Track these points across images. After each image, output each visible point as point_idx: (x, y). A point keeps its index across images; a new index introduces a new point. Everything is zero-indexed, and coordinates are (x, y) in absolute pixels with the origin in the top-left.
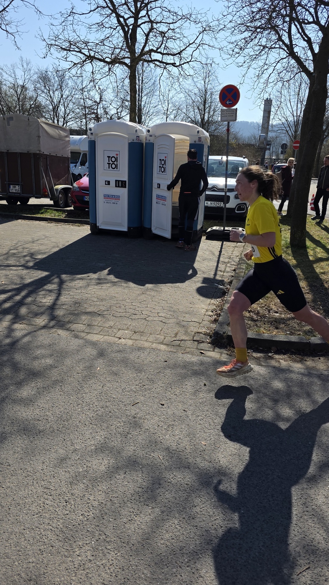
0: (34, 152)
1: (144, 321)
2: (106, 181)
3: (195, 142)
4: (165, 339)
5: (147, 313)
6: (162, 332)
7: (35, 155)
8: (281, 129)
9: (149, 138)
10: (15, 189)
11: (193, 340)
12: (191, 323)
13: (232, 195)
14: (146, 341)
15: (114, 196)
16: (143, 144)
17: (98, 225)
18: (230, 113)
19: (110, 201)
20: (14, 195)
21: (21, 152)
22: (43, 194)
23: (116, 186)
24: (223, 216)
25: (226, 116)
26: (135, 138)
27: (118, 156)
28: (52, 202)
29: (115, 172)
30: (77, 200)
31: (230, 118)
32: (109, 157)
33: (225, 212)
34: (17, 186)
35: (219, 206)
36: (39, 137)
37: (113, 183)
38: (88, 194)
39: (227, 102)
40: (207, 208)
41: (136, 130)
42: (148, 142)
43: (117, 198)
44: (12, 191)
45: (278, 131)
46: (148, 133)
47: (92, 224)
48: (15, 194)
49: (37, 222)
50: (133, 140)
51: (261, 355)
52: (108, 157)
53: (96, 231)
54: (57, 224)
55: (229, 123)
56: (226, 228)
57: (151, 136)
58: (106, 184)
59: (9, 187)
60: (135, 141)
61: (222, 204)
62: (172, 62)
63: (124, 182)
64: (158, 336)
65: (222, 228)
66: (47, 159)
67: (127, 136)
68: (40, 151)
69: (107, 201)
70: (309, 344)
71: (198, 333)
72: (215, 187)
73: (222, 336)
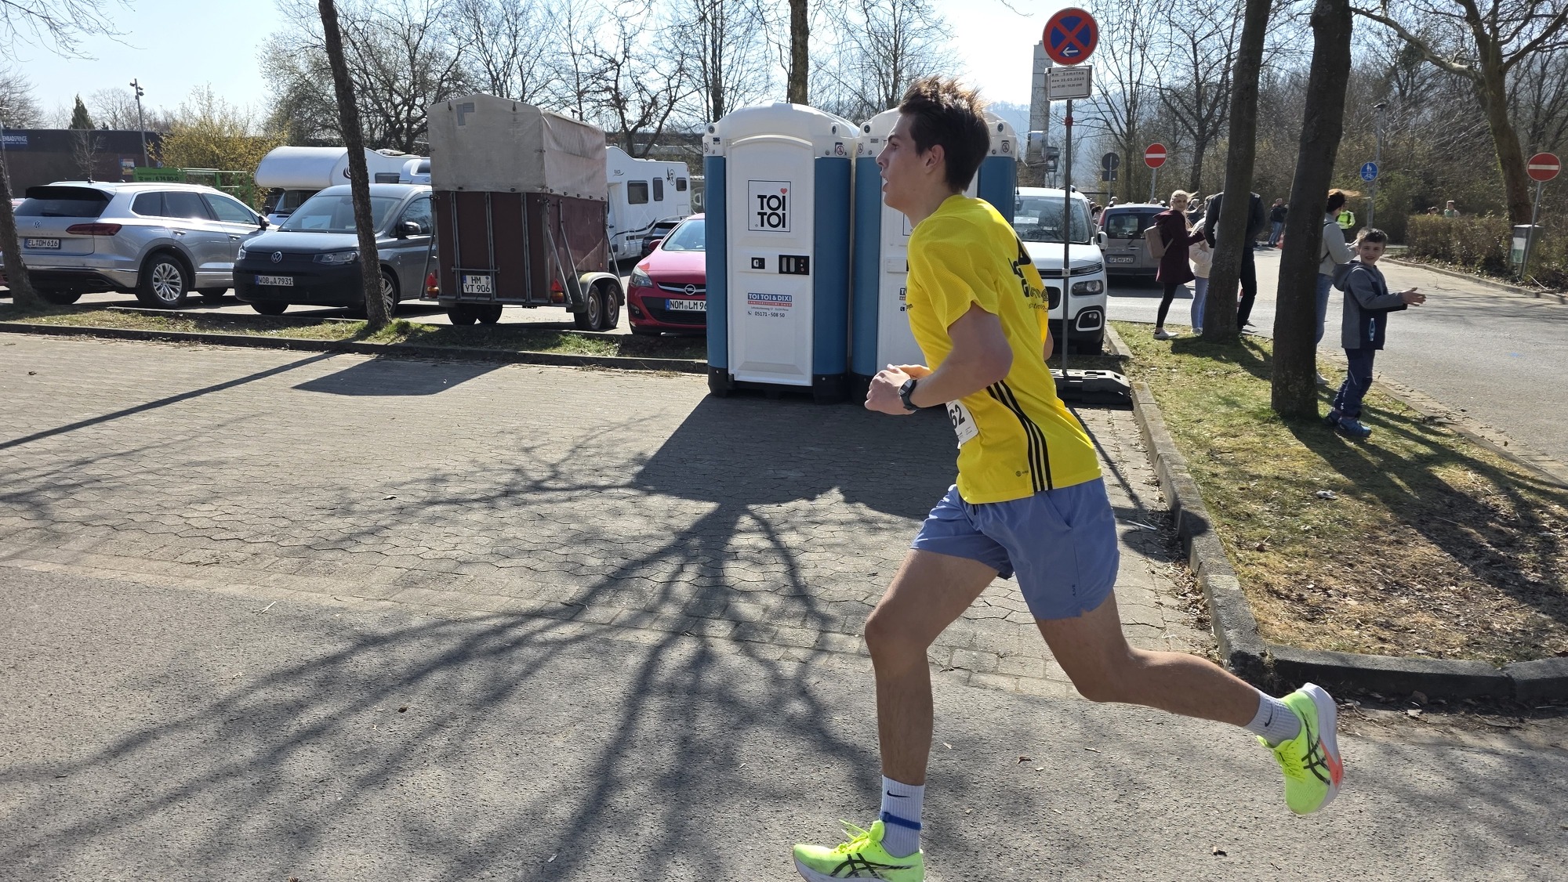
0: (529, 190)
2: (753, 259)
5: (999, 601)
7: (532, 197)
8: (1090, 116)
9: (868, 146)
10: (477, 285)
15: (776, 296)
16: (849, 161)
17: (730, 372)
19: (765, 311)
20: (476, 300)
21: (494, 190)
22: (551, 297)
23: (781, 272)
24: (1060, 342)
25: (1063, 86)
26: (831, 147)
27: (787, 195)
28: (569, 318)
29: (778, 234)
30: (648, 309)
31: (1075, 91)
32: (762, 197)
33: (1065, 329)
34: (483, 278)
36: (541, 151)
37: (772, 264)
38: (704, 293)
39: (1065, 52)
41: (834, 129)
42: (866, 155)
43: (785, 300)
44: (470, 291)
45: (1084, 123)
46: (865, 134)
47: (715, 369)
48: (479, 298)
49: (554, 369)
50: (827, 153)
51: (1389, 713)
52: (759, 196)
53: (726, 388)
54: (611, 374)
55: (1069, 103)
56: (1071, 373)
57: (874, 141)
58: (753, 267)
59: (463, 280)
60: (832, 155)
63: (803, 261)
66: (559, 207)
67: (811, 144)
68: (543, 187)
69: (757, 310)
70: (1508, 682)
73: (1260, 662)
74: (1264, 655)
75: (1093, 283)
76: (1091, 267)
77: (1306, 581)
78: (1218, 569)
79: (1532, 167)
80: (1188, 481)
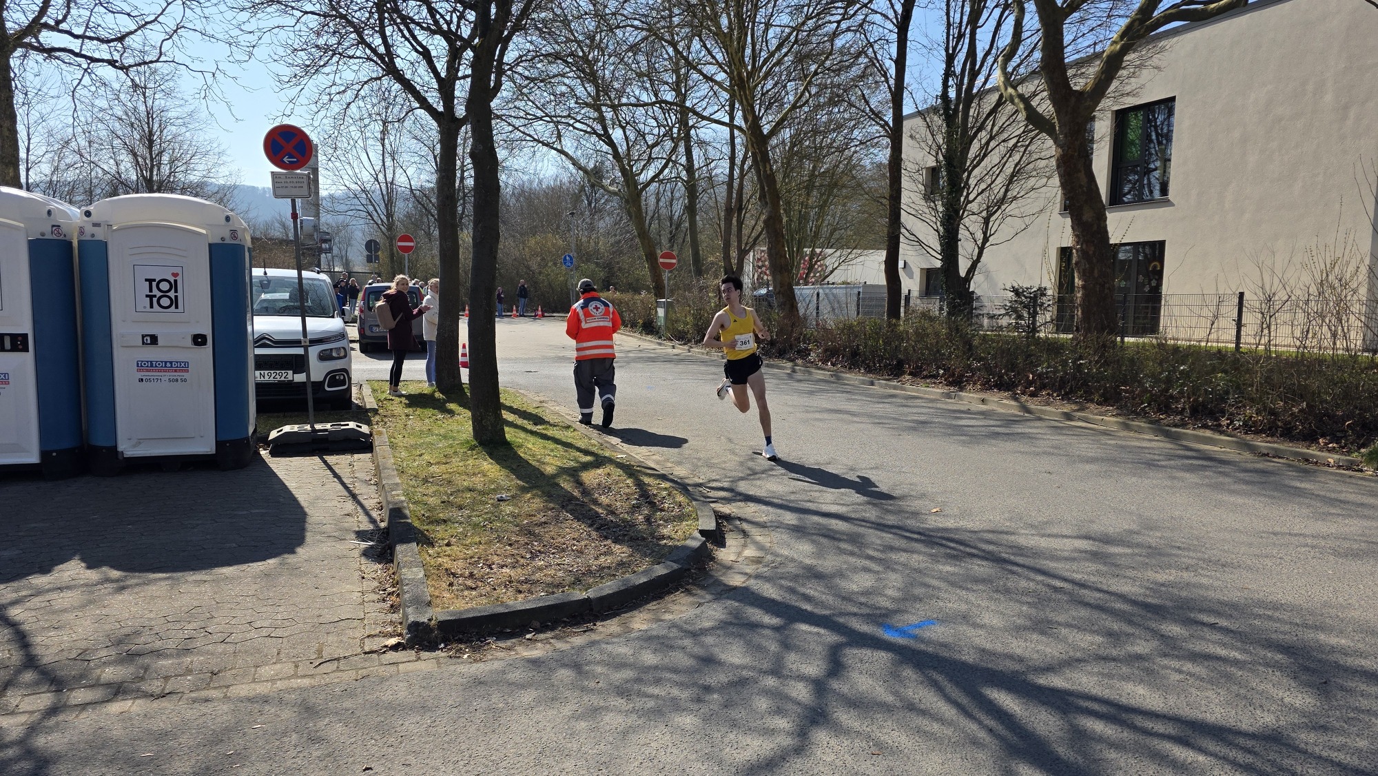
1: (223, 645)
3: (223, 239)
4: (297, 667)
5: (220, 628)
6: (282, 656)
8: (353, 207)
9: (89, 229)
11: (366, 653)
12: (341, 623)
13: (314, 352)
14: (254, 681)
16: (70, 243)
18: (295, 180)
24: (305, 402)
25: (286, 187)
26: (47, 229)
31: (295, 192)
33: (309, 390)
35: (283, 379)
39: (286, 159)
40: (260, 387)
42: (89, 238)
45: (348, 213)
46: (86, 218)
50: (43, 234)
51: (513, 641)
55: (293, 202)
56: (318, 427)
57: (96, 225)
60: (49, 237)
61: (289, 375)
62: (108, 57)
63: (19, 338)
64: (278, 666)
65: (308, 427)
67: (22, 225)
70: (586, 602)
71: (368, 636)
72: (265, 338)
73: (428, 625)
74: (430, 620)
75: (338, 349)
76: (335, 336)
77: (477, 562)
78: (410, 565)
79: (661, 260)
80: (402, 502)
